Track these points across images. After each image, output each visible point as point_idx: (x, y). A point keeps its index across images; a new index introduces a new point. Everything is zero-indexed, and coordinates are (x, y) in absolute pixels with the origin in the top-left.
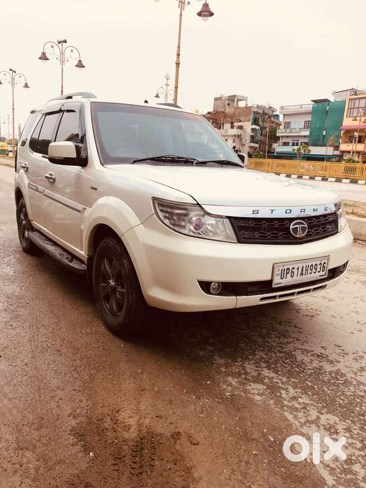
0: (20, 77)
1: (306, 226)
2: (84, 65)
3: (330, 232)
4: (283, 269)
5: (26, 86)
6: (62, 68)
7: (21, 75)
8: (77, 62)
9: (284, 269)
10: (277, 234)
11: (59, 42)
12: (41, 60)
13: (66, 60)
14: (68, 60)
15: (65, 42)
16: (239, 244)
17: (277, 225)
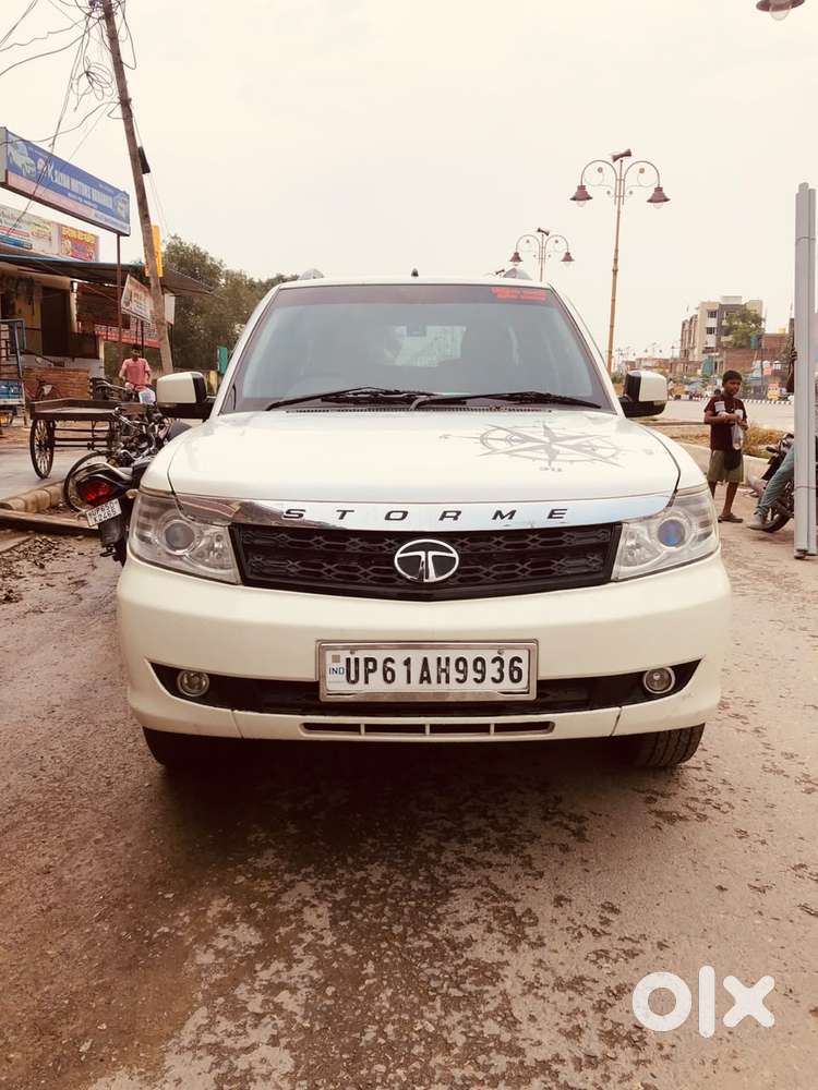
0: (557, 242)
1: (455, 554)
2: (667, 195)
3: (567, 576)
4: (352, 658)
5: (568, 258)
6: (619, 213)
7: (559, 239)
8: (653, 191)
9: (357, 660)
10: (355, 570)
11: (615, 159)
12: (575, 202)
13: (627, 193)
14: (631, 193)
15: (628, 154)
16: (242, 587)
17: (354, 547)
